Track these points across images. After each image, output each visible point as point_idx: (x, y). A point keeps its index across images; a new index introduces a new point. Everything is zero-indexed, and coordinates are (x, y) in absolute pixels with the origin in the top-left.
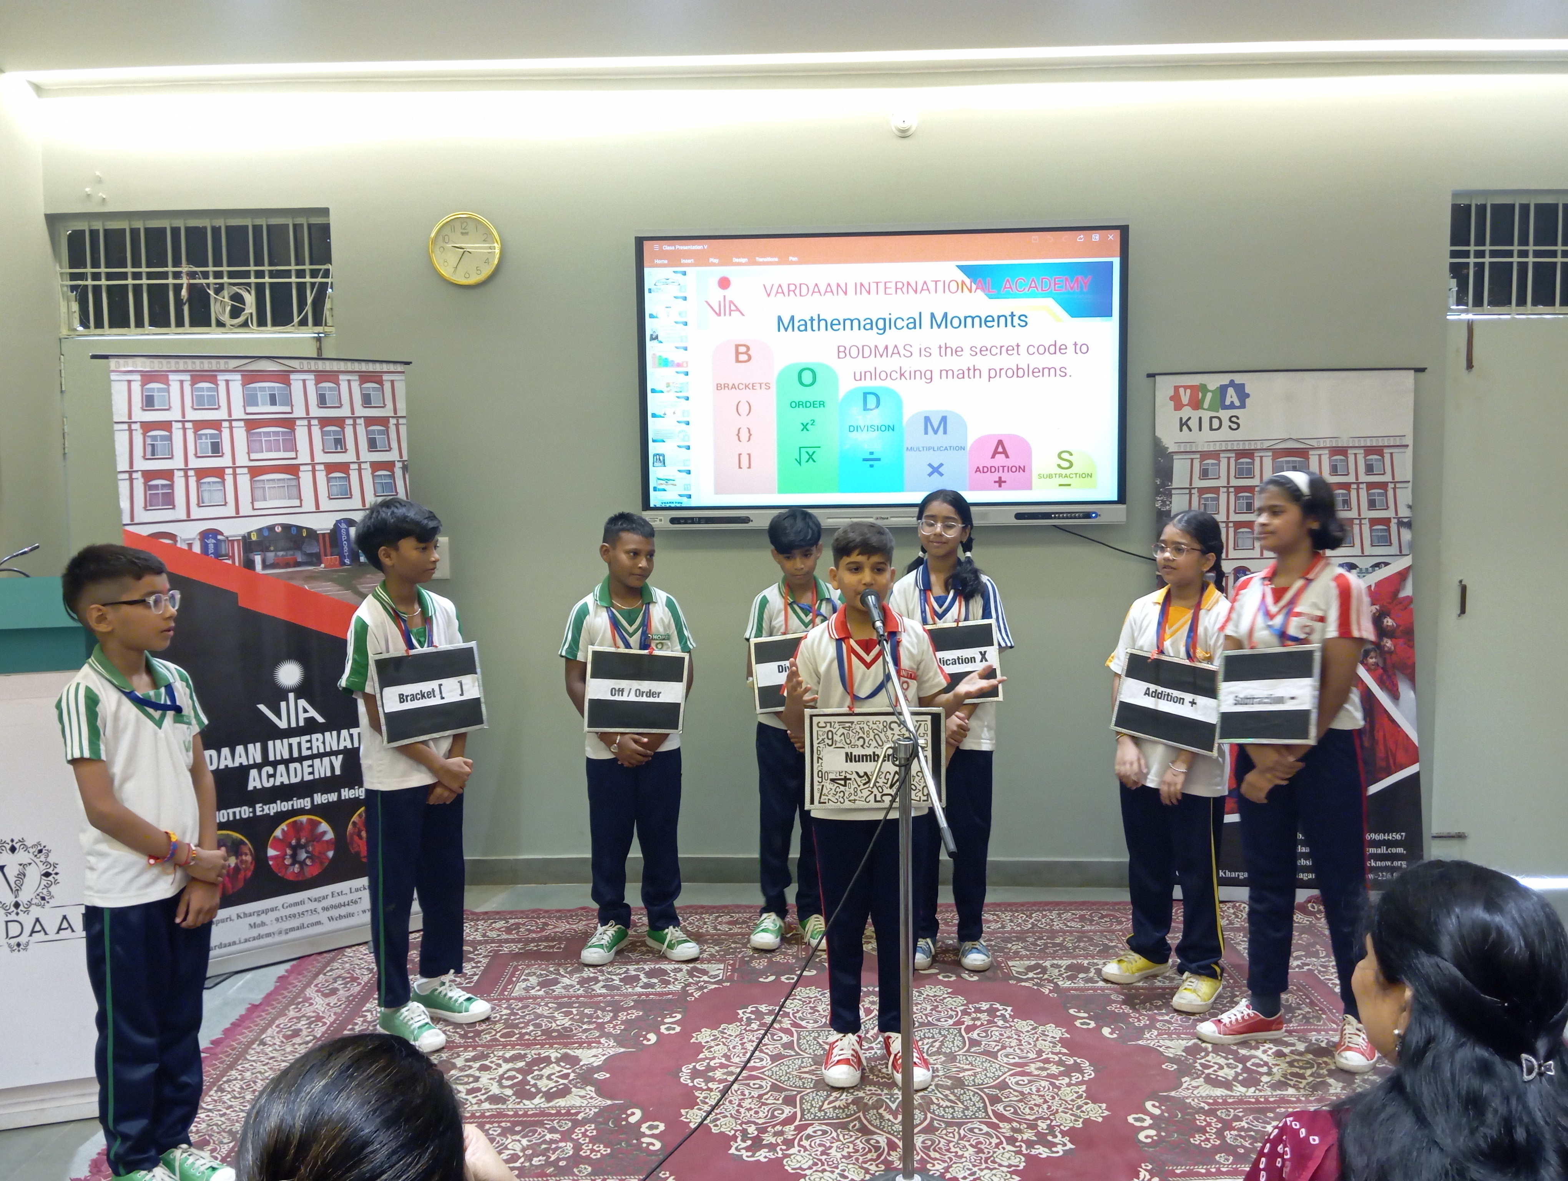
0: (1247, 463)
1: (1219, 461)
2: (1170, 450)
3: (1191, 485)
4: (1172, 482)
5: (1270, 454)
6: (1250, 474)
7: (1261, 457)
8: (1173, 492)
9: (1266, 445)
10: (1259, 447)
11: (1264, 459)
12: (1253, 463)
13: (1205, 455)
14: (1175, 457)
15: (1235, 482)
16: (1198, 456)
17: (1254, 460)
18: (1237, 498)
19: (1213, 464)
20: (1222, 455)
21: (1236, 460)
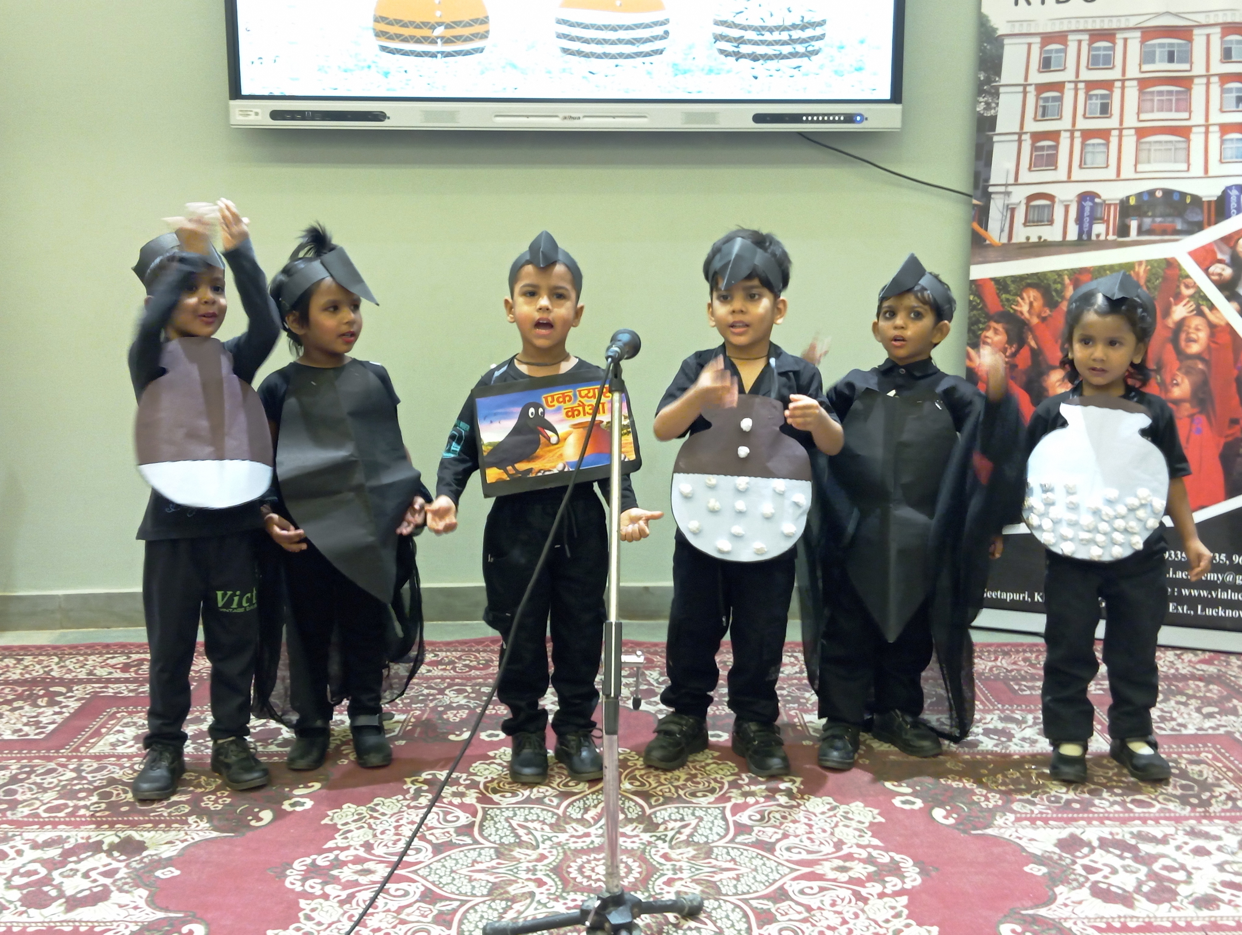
0: (1106, 49)
1: (1066, 45)
2: (999, 33)
3: (1026, 79)
4: (999, 76)
5: (1138, 34)
6: (1107, 62)
7: (1125, 40)
8: (1002, 90)
9: (1132, 22)
10: (1123, 26)
11: (1129, 42)
12: (1113, 49)
13: (1047, 38)
14: (1006, 41)
15: (1087, 75)
16: (1038, 40)
17: (1114, 43)
18: (1088, 97)
19: (1058, 51)
20: (1071, 37)
21: (1090, 45)
